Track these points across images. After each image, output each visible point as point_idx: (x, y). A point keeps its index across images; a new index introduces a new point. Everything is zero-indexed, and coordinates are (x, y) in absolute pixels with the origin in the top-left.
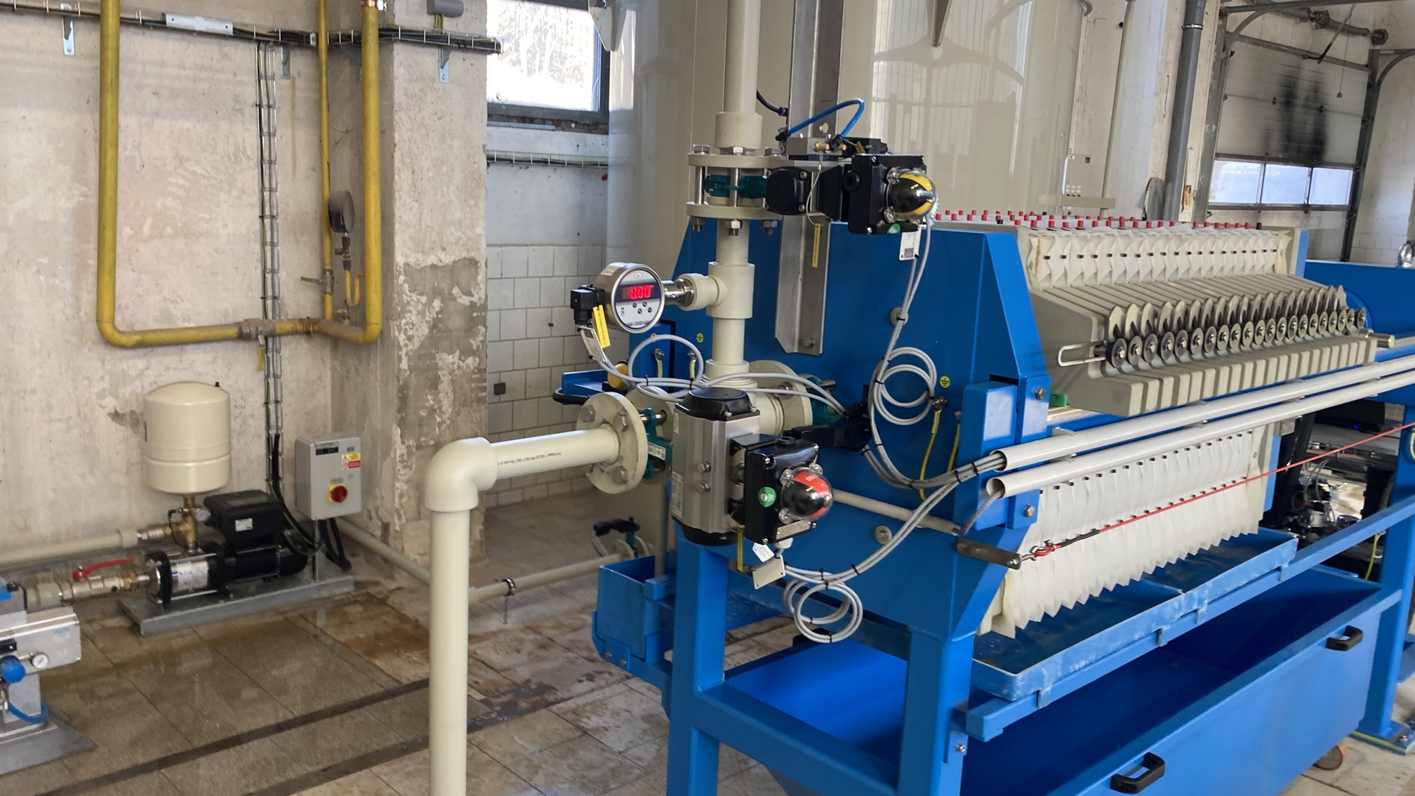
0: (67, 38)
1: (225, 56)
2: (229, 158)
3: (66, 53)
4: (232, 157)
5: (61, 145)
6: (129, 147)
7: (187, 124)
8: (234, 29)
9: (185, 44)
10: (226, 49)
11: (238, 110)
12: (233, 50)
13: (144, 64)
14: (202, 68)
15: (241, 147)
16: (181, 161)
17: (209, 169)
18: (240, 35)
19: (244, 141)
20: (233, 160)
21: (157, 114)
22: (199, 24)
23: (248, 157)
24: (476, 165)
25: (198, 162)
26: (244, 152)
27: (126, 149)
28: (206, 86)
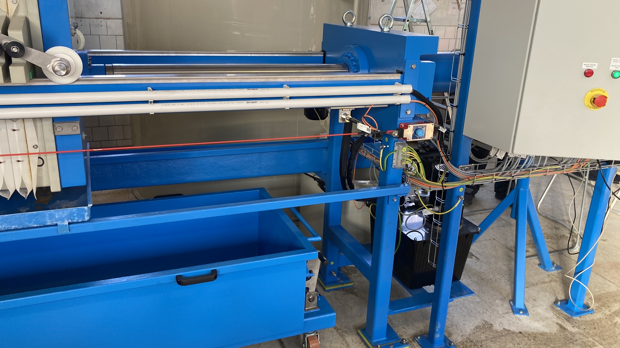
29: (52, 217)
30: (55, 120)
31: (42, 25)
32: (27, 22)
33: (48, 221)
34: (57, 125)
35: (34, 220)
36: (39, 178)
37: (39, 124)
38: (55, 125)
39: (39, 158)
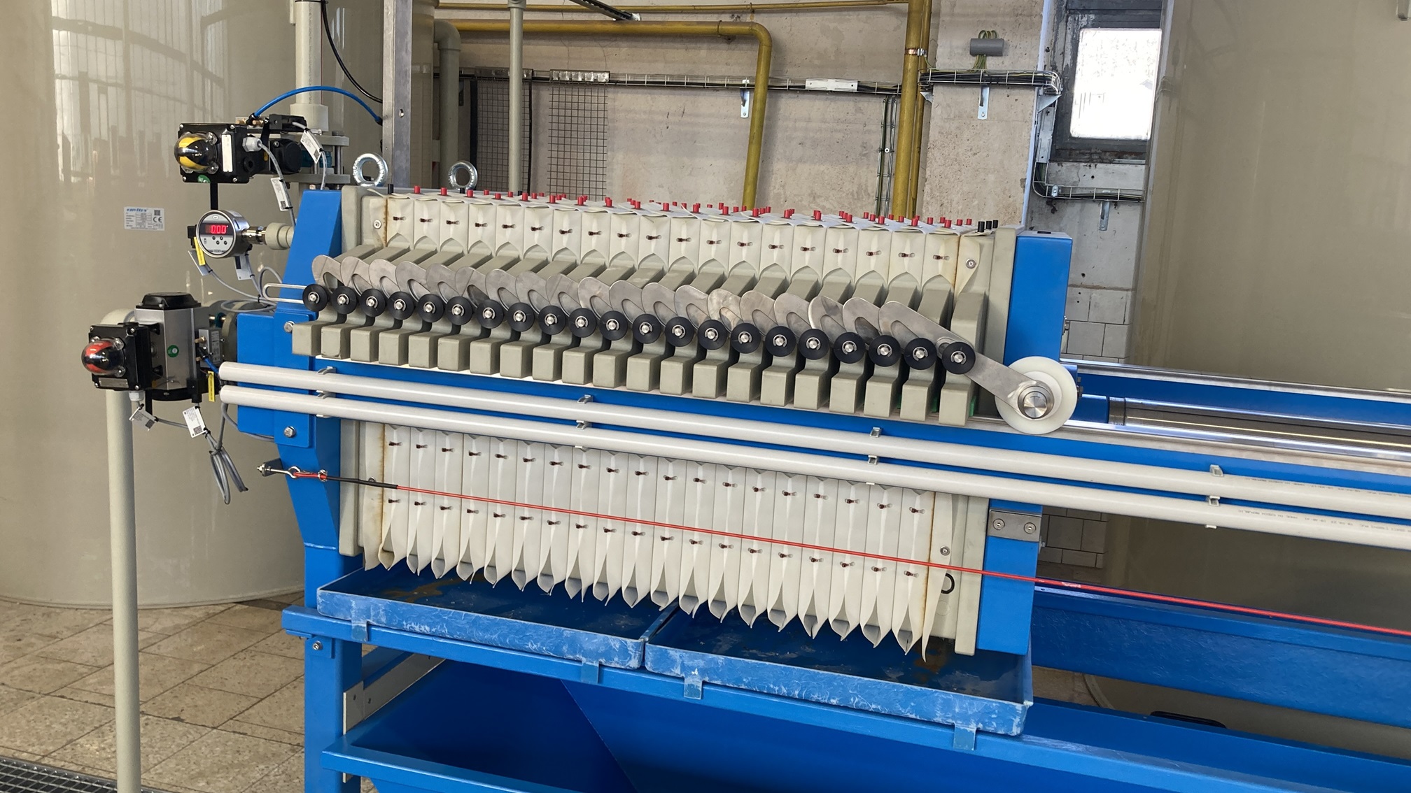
0: (744, 106)
1: (858, 110)
2: (853, 195)
3: (742, 116)
4: (856, 195)
5: (732, 185)
6: (777, 187)
7: (822, 168)
8: (858, 86)
9: (828, 102)
10: (860, 105)
11: (865, 155)
12: (866, 104)
13: (795, 121)
14: (838, 121)
15: (864, 186)
16: (814, 197)
17: (836, 205)
18: (864, 90)
19: (867, 181)
20: (856, 197)
21: (801, 160)
22: (831, 85)
23: (869, 194)
24: (1011, 199)
25: (827, 199)
26: (866, 191)
27: (775, 188)
28: (839, 136)
29: (947, 706)
30: (995, 504)
31: (1012, 311)
32: (986, 303)
33: (939, 714)
34: (996, 515)
35: (913, 704)
36: (939, 617)
37: (961, 505)
38: (992, 514)
39: (947, 575)
